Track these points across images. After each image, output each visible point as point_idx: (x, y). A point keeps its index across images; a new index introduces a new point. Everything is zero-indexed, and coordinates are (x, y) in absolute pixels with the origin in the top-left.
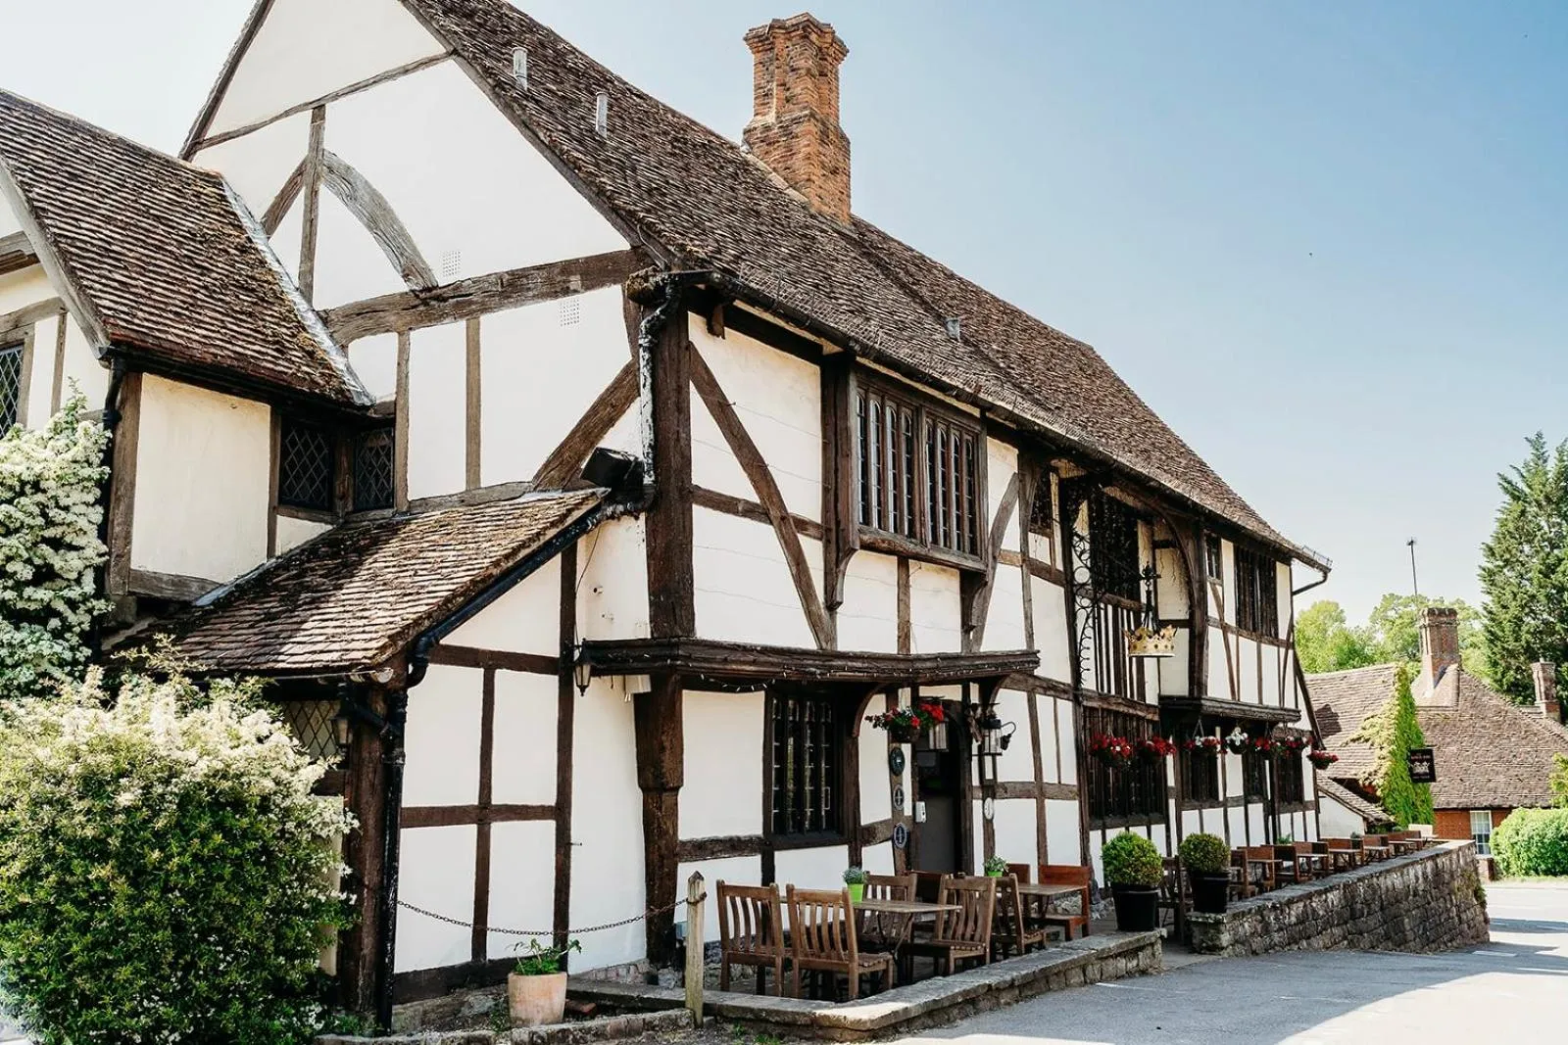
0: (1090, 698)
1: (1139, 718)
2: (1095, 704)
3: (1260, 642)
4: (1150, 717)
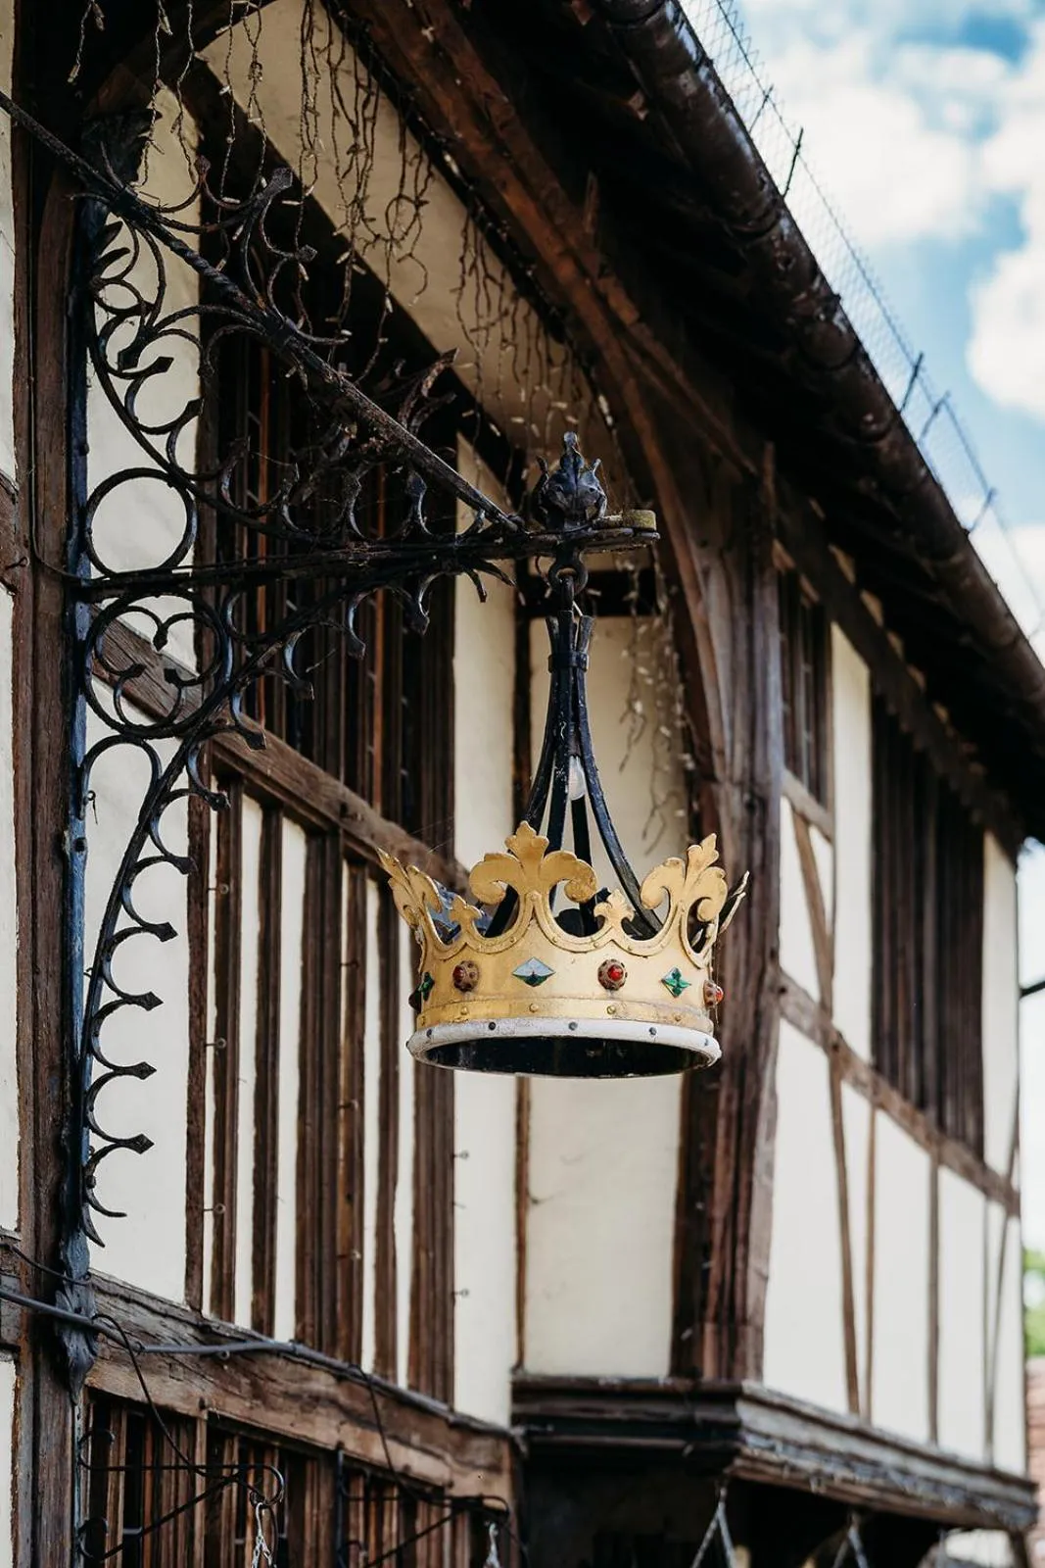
0: (136, 1353)
1: (417, 1493)
2: (171, 1391)
3: (938, 1161)
4: (468, 1485)
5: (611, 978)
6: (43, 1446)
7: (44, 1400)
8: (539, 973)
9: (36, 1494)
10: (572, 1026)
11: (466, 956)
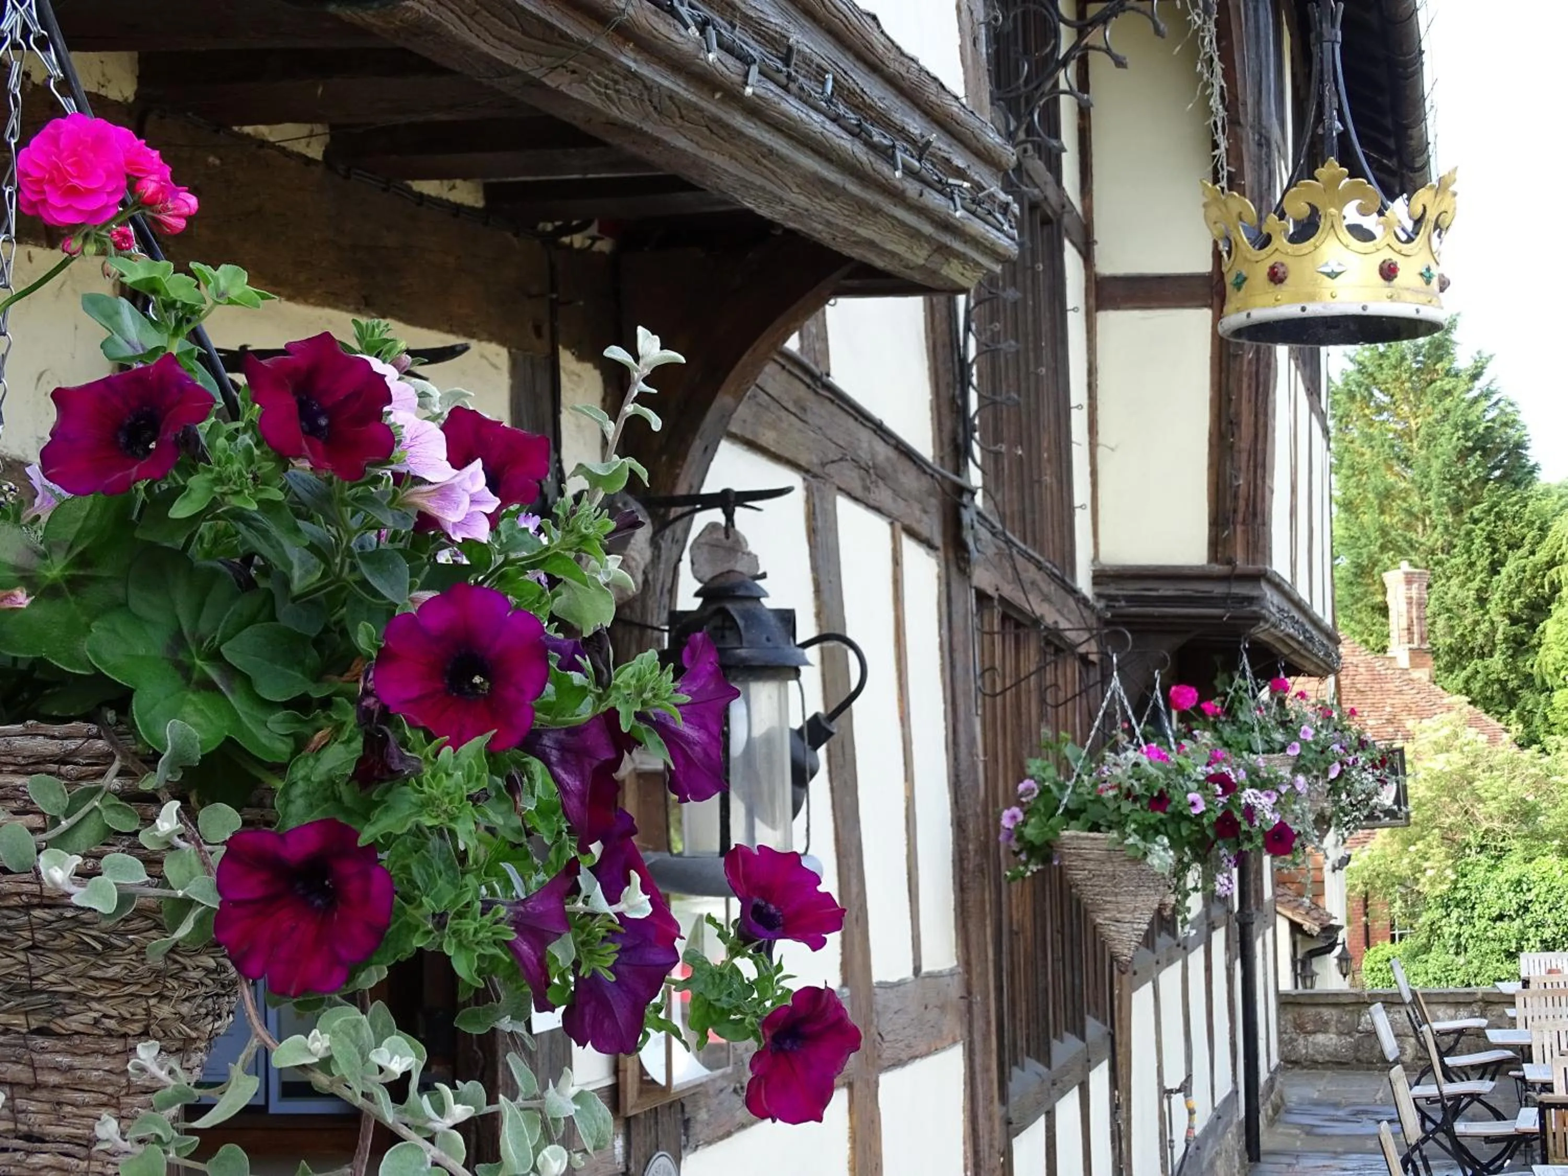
2: (985, 579)
5: (1388, 272)
6: (955, 616)
7: (954, 585)
8: (1337, 270)
9: (952, 650)
10: (1364, 308)
11: (1276, 258)
